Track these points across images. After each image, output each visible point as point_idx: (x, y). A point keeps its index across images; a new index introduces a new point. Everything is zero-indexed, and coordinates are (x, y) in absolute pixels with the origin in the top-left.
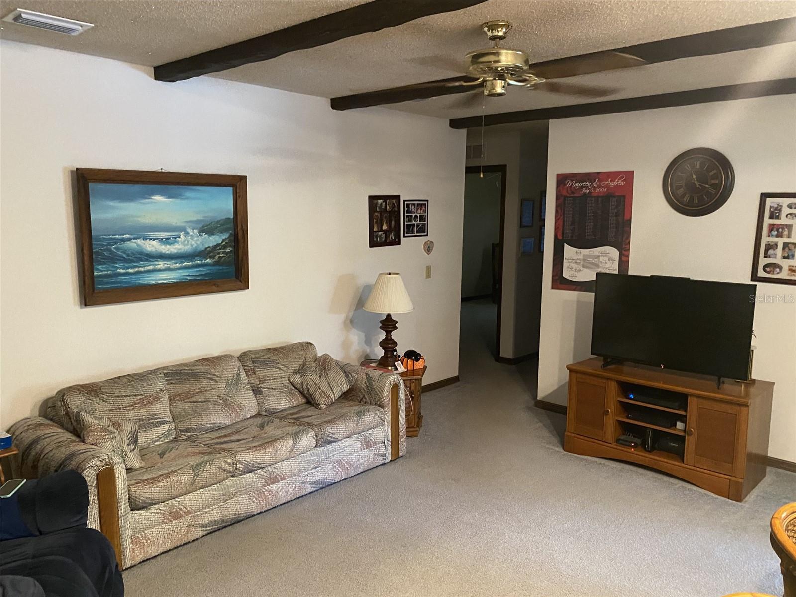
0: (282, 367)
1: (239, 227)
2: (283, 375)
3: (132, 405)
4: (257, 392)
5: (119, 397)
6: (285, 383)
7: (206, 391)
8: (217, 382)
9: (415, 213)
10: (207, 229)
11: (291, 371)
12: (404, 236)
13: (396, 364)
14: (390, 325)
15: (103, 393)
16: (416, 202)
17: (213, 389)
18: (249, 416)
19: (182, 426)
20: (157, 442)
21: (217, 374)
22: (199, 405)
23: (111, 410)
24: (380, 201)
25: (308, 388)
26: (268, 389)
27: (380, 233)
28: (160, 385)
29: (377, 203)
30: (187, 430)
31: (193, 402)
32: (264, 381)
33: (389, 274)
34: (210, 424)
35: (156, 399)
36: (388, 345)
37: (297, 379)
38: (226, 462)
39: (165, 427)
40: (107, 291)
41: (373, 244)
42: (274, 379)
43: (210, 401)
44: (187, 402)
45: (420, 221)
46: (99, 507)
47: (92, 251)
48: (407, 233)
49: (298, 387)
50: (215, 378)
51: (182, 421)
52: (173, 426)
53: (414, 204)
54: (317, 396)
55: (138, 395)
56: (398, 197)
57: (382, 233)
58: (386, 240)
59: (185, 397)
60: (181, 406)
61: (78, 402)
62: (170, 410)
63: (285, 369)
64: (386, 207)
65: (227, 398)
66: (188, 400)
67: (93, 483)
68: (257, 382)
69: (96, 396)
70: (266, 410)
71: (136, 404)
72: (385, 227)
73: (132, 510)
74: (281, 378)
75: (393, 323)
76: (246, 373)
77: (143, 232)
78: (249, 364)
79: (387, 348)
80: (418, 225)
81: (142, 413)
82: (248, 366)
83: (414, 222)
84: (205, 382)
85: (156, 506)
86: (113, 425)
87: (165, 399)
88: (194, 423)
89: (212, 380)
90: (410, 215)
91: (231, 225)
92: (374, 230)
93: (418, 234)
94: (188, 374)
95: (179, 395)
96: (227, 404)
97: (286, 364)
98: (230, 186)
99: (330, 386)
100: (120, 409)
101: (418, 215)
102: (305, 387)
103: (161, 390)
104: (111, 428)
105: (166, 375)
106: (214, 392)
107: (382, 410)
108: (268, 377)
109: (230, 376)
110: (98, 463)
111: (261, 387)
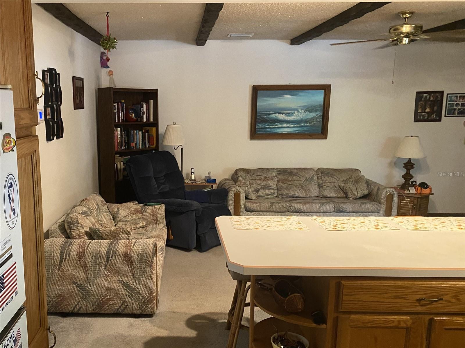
0: (336, 178)
1: (325, 109)
2: (336, 181)
3: (261, 179)
4: (320, 186)
5: (256, 175)
6: (336, 186)
7: (295, 181)
8: (300, 178)
9: (457, 101)
10: (309, 109)
11: (341, 180)
12: (445, 116)
13: (410, 188)
14: (409, 166)
15: (251, 173)
16: (459, 95)
17: (298, 180)
18: (313, 196)
19: (280, 192)
20: (268, 195)
21: (302, 175)
22: (289, 185)
23: (252, 180)
24: (425, 95)
25: (346, 189)
26: (326, 186)
27: (423, 114)
28: (274, 174)
29: (423, 96)
30: (282, 194)
31: (287, 184)
32: (325, 182)
33: (412, 136)
34: (293, 194)
35: (271, 179)
36: (407, 177)
37: (342, 185)
38: (286, 204)
39: (273, 191)
40: (261, 134)
41: (416, 120)
42: (331, 182)
43: (295, 185)
44: (285, 184)
45: (461, 107)
46: (234, 205)
47: (256, 117)
48: (447, 114)
49: (342, 188)
50: (300, 176)
51: (281, 190)
52: (276, 191)
53: (457, 97)
54: (349, 193)
55: (264, 176)
56: (442, 93)
57: (425, 113)
58: (428, 118)
59: (285, 181)
60: (281, 184)
61: (241, 174)
62: (277, 185)
63: (338, 179)
64: (430, 98)
65: (303, 185)
66: (285, 183)
67: (233, 196)
68: (321, 182)
69: (248, 173)
70: (323, 195)
71: (262, 179)
72: (428, 110)
73: (245, 211)
74: (335, 183)
75: (412, 165)
76: (317, 177)
77: (278, 111)
78: (320, 173)
79: (406, 179)
80: (459, 109)
81: (264, 183)
82: (319, 175)
83: (455, 107)
84: (295, 177)
85: (255, 213)
86: (250, 183)
87: (275, 180)
88: (285, 192)
89: (298, 177)
90: (453, 103)
91: (322, 108)
92: (419, 112)
93: (458, 115)
94: (288, 173)
95: (282, 180)
96: (302, 188)
97: (339, 177)
98: (323, 90)
99: (357, 190)
100: (256, 180)
101: (460, 103)
102: (345, 188)
103: (274, 176)
104: (248, 184)
105: (278, 171)
106: (298, 182)
107: (379, 205)
108: (327, 181)
109: (308, 177)
110: (235, 190)
111: (323, 185)
